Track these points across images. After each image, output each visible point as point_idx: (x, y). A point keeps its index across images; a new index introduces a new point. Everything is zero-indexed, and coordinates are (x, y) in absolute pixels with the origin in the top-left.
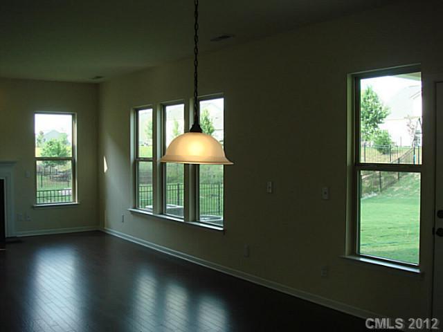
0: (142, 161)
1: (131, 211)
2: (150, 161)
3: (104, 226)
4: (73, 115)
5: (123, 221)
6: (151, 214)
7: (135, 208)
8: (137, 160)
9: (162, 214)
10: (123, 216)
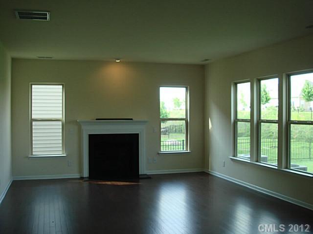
0: (240, 121)
1: (231, 159)
2: (248, 122)
3: (208, 169)
4: (187, 88)
5: (224, 166)
6: (249, 161)
7: (234, 156)
8: (236, 120)
9: (257, 161)
10: (224, 162)
